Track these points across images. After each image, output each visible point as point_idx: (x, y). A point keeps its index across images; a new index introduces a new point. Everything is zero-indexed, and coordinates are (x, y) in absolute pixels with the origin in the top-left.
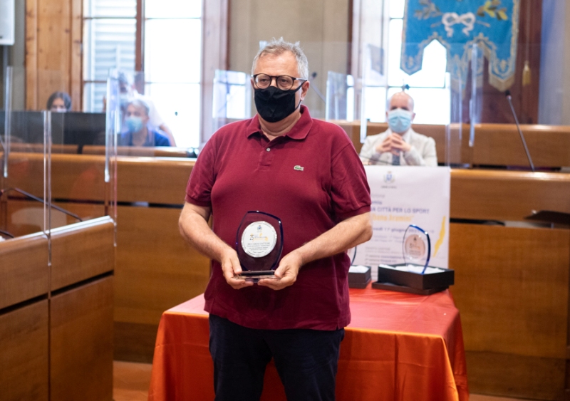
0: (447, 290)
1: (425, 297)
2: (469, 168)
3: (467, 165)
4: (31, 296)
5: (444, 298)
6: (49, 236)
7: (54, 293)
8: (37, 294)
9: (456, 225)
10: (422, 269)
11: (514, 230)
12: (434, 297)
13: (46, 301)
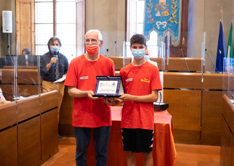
0: (166, 110)
1: (161, 112)
2: (167, 72)
3: (166, 71)
4: (35, 115)
5: (166, 112)
6: (40, 96)
7: (42, 114)
8: (37, 114)
9: (165, 90)
10: (159, 103)
11: (184, 91)
12: (163, 112)
13: (39, 116)
